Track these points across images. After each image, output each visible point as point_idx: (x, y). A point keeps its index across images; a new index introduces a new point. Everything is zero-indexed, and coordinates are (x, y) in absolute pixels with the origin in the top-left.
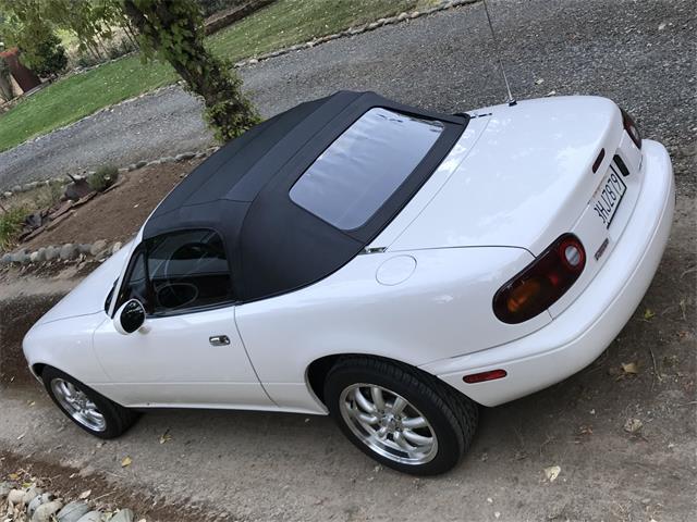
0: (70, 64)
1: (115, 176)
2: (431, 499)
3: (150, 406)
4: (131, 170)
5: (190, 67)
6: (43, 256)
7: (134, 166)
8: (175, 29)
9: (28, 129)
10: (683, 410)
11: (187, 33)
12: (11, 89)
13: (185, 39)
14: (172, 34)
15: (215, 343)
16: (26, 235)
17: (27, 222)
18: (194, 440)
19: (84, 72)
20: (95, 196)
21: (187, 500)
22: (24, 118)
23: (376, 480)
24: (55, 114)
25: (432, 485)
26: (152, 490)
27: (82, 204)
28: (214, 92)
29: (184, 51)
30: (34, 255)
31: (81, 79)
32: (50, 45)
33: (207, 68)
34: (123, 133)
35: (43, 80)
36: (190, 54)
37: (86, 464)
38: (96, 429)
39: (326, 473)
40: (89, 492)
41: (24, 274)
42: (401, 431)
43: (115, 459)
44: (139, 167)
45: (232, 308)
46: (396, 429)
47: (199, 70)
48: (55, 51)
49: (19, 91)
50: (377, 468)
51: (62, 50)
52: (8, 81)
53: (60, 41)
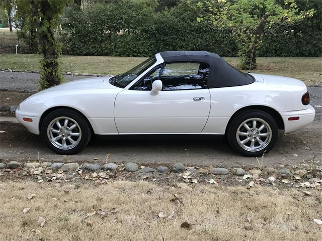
3: (120, 134)
42: (255, 139)
45: (207, 89)
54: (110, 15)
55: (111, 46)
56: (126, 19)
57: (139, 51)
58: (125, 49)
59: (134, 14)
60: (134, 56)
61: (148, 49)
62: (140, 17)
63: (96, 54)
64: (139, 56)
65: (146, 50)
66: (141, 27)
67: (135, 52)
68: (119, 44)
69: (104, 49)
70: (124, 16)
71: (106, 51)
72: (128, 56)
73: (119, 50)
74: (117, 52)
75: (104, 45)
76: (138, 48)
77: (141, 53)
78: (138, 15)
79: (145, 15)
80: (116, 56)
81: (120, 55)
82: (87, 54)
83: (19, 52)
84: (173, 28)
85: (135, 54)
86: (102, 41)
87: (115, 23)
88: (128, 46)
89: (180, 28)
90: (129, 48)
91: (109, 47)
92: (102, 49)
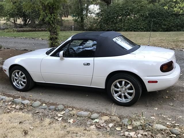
11: (55, 17)
14: (51, 15)
15: (84, 65)
18: (51, 95)
28: (54, 33)
33: (55, 27)
36: (53, 22)
38: (19, 88)
44: (7, 49)
54: (121, 8)
55: (122, 25)
56: (130, 9)
57: (138, 28)
58: (129, 27)
59: (136, 6)
60: (135, 31)
61: (143, 26)
62: (139, 7)
63: (113, 30)
64: (137, 31)
65: (142, 27)
66: (139, 14)
67: (135, 28)
68: (126, 24)
69: (117, 27)
70: (129, 8)
71: (118, 29)
72: (131, 31)
73: (126, 28)
74: (124, 29)
75: (117, 25)
76: (137, 26)
77: (139, 29)
78: (138, 6)
79: (142, 6)
81: (126, 31)
82: (108, 30)
83: (74, 30)
84: (160, 13)
85: (135, 30)
86: (116, 23)
87: (124, 12)
88: (131, 25)
89: (165, 13)
90: (132, 27)
91: (120, 26)
92: (116, 28)
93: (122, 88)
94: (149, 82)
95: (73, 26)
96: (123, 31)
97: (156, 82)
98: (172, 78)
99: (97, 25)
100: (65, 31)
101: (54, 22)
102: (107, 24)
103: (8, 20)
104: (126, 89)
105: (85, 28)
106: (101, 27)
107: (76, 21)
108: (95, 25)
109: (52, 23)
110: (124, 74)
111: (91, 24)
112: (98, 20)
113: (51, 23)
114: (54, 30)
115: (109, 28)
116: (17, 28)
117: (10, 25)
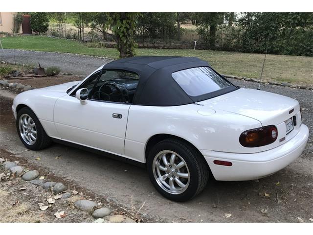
0: (47, 32)
1: (58, 73)
2: (174, 209)
3: (62, 139)
4: (64, 74)
5: (122, 39)
6: (15, 86)
7: (67, 74)
8: (124, 22)
9: (20, 46)
10: (285, 213)
11: (128, 26)
12: (18, 29)
13: (126, 27)
14: (122, 23)
15: (114, 117)
16: (9, 77)
17: (12, 72)
18: (71, 162)
19: (52, 37)
20: (46, 76)
21: (64, 178)
22: (19, 42)
23: (151, 196)
24: (34, 46)
25: (175, 204)
26: (49, 170)
27: (38, 77)
28: (126, 53)
29: (123, 32)
30: (11, 84)
31: (49, 39)
32: (44, 21)
33: (128, 43)
34: (64, 63)
35: (33, 33)
36: (124, 34)
37: (18, 154)
38: (29, 143)
39: (130, 188)
40: (18, 162)
41: (3, 89)
42: (174, 178)
43: (33, 157)
44: (69, 75)
45: (129, 105)
46: (172, 176)
47: (125, 42)
48: (45, 24)
49: (21, 31)
50: (153, 193)
51: (47, 25)
52: (19, 26)
53: (49, 22)
55: (283, 44)
58: (297, 48)
60: (307, 55)
63: (265, 52)
67: (309, 51)
69: (274, 46)
72: (300, 55)
73: (290, 48)
74: (288, 50)
75: (275, 43)
80: (286, 54)
81: (291, 54)
82: (257, 52)
83: (197, 48)
85: (308, 53)
86: (273, 38)
87: (290, 18)
90: (301, 47)
91: (280, 45)
92: (272, 47)
93: (171, 166)
94: (216, 162)
95: (196, 42)
96: (284, 55)
97: (229, 164)
98: (263, 160)
99: (238, 41)
100: (181, 49)
101: (126, 34)
102: (256, 39)
103: (93, 26)
104: (176, 170)
105: (217, 45)
106: (244, 44)
107: (201, 32)
108: (235, 40)
109: (123, 36)
110: (175, 142)
111: (227, 38)
112: (241, 33)
113: (121, 36)
114: (127, 48)
115: (259, 48)
116: (107, 41)
117: (96, 36)
